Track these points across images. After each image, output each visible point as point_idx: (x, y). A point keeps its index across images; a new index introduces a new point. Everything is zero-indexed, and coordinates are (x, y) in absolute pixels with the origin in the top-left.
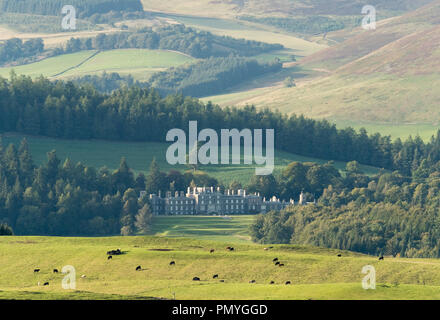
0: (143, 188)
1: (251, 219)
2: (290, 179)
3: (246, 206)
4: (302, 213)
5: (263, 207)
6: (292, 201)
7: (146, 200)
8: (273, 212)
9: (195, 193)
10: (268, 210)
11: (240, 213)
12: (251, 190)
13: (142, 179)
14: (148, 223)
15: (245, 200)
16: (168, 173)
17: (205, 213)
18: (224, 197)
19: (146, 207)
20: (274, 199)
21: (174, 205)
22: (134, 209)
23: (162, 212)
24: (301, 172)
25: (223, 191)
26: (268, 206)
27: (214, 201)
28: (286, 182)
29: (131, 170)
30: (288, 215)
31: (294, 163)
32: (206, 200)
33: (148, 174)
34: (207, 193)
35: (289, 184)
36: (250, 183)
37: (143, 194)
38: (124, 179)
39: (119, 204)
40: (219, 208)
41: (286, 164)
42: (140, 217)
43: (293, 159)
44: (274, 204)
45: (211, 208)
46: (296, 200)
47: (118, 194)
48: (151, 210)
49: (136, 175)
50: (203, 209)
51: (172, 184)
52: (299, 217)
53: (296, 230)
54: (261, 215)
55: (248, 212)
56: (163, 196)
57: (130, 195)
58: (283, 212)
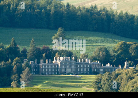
0: (25, 57)
1: (93, 77)
2: (118, 53)
3: (91, 69)
4: (127, 74)
5: (102, 70)
6: (120, 66)
7: (27, 65)
8: (107, 73)
9: (59, 61)
10: (104, 72)
11: (87, 74)
12: (94, 59)
13: (25, 52)
14: (28, 79)
15: (90, 65)
16: (41, 48)
17: (64, 73)
18: (77, 64)
19: (27, 69)
20: (108, 65)
21: (45, 69)
22: (20, 70)
23: (37, 72)
24: (126, 47)
25: (76, 59)
26: (104, 69)
27: (70, 66)
28: (116, 54)
29: (18, 46)
30: (117, 75)
32: (66, 65)
33: (29, 49)
34: (66, 61)
35: (118, 55)
36: (93, 55)
37: (25, 61)
38: (13, 52)
39: (10, 68)
40: (73, 70)
41: (117, 43)
42: (23, 76)
43: (121, 40)
44: (108, 68)
45: (69, 70)
46: (123, 65)
47: (10, 61)
48: (30, 71)
49: (21, 48)
50: (63, 71)
51: (44, 55)
53: (122, 85)
54: (100, 75)
55: (92, 72)
56: (38, 62)
57: (17, 61)
58: (114, 73)
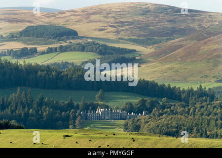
0: (78, 109)
1: (123, 122)
2: (139, 105)
3: (121, 116)
4: (144, 119)
5: (128, 117)
6: (140, 114)
7: (80, 114)
8: (132, 119)
9: (100, 111)
10: (130, 118)
11: (118, 120)
12: (123, 110)
13: (78, 106)
14: (81, 124)
15: (121, 114)
16: (89, 103)
17: (104, 119)
18: (112, 113)
19: (79, 117)
20: (132, 113)
21: (91, 116)
22: (75, 118)
23: (86, 119)
24: (143, 102)
25: (111, 110)
26: (130, 116)
27: (108, 115)
28: (137, 107)
29: (73, 102)
30: (138, 120)
31: (141, 99)
32: (104, 114)
33: (81, 104)
34: (105, 111)
36: (122, 107)
37: (78, 112)
38: (71, 106)
39: (68, 116)
40: (110, 117)
41: (137, 99)
42: (77, 121)
43: (140, 97)
44: (132, 116)
45: (107, 117)
46: (142, 114)
47: (68, 112)
48: (82, 118)
49: (75, 104)
50: (103, 118)
51: (90, 108)
52: (143, 121)
53: (142, 126)
54: (127, 120)
55: (122, 119)
56: (87, 113)
57: (73, 112)
58: (136, 119)
